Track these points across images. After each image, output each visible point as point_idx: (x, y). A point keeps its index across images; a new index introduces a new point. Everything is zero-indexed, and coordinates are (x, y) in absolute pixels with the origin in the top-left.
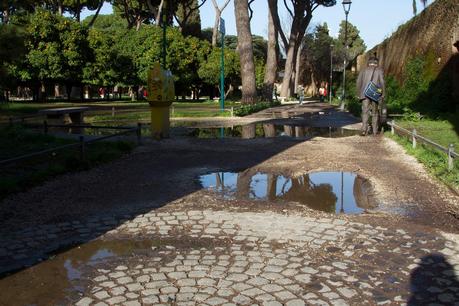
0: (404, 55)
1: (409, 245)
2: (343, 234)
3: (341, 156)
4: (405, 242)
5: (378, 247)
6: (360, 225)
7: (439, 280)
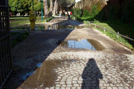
0: (90, 4)
1: (120, 58)
2: (103, 56)
3: (86, 34)
4: (118, 57)
5: (113, 59)
6: (106, 53)
7: (131, 65)
